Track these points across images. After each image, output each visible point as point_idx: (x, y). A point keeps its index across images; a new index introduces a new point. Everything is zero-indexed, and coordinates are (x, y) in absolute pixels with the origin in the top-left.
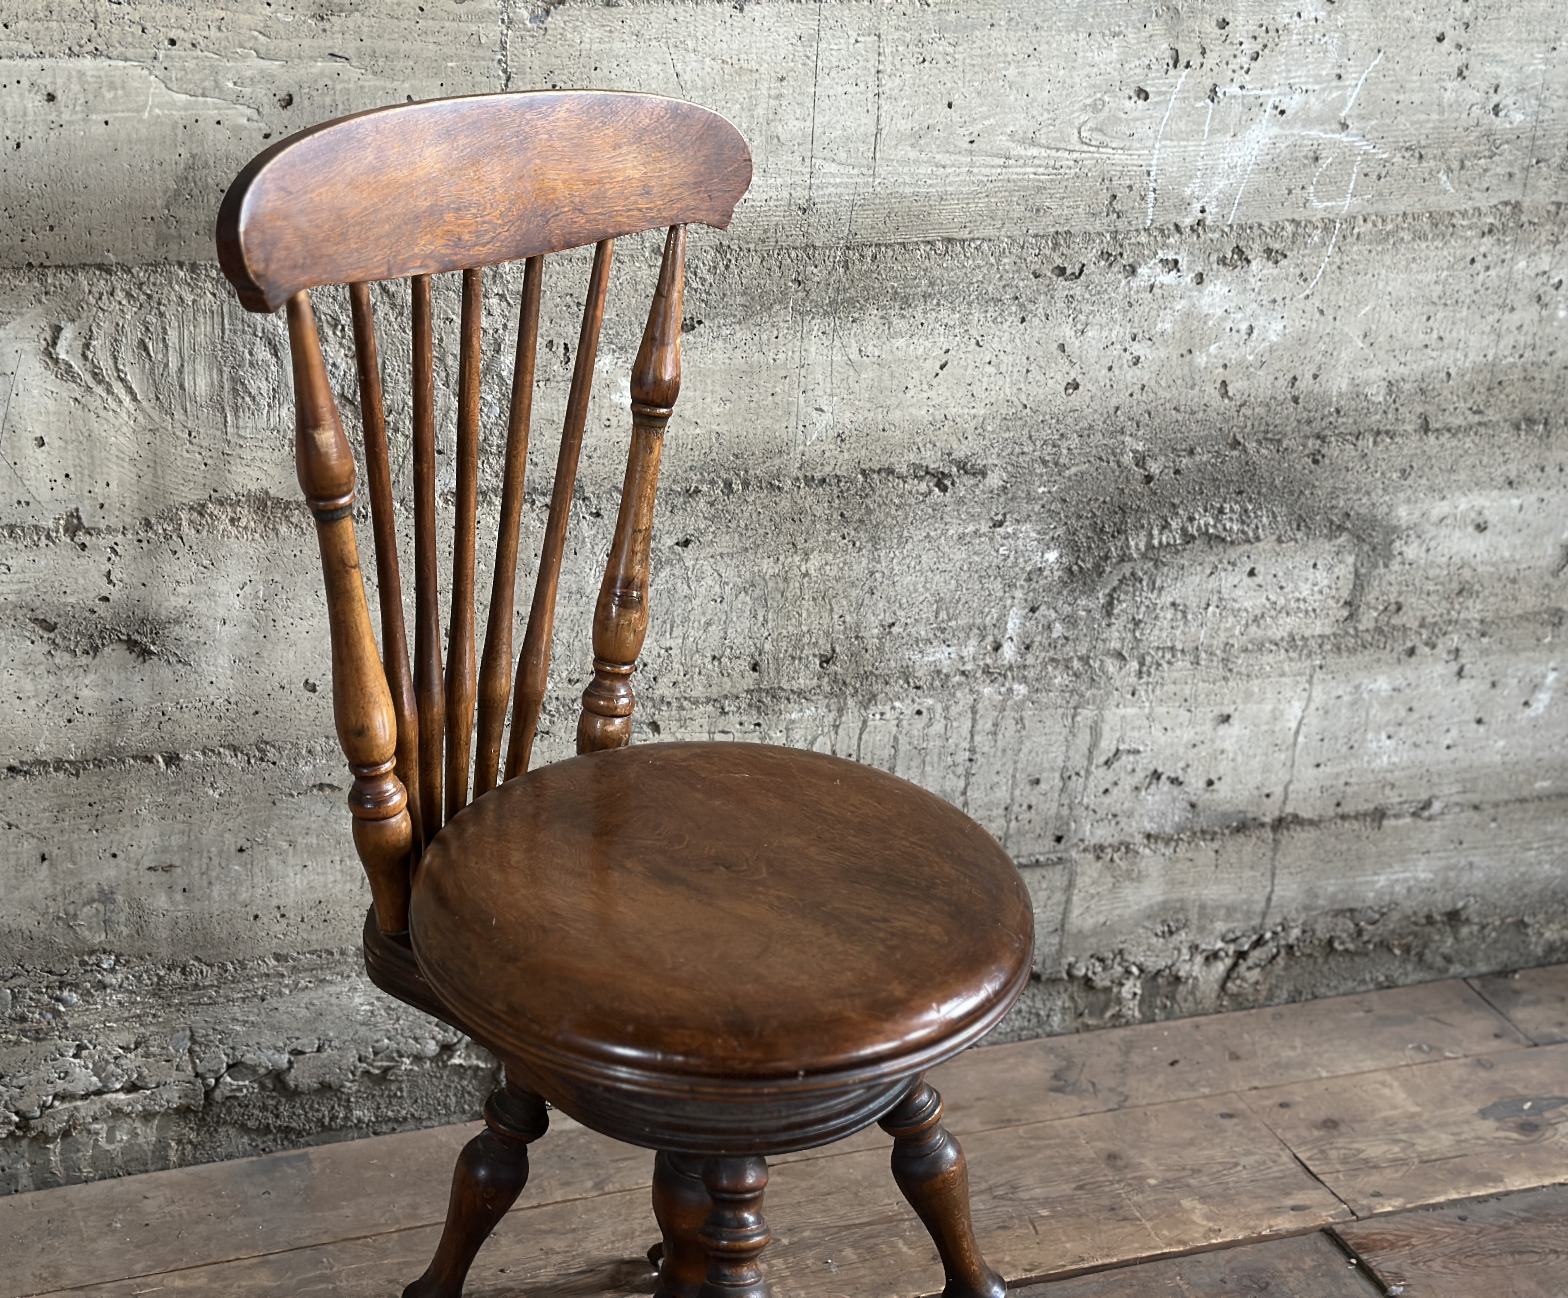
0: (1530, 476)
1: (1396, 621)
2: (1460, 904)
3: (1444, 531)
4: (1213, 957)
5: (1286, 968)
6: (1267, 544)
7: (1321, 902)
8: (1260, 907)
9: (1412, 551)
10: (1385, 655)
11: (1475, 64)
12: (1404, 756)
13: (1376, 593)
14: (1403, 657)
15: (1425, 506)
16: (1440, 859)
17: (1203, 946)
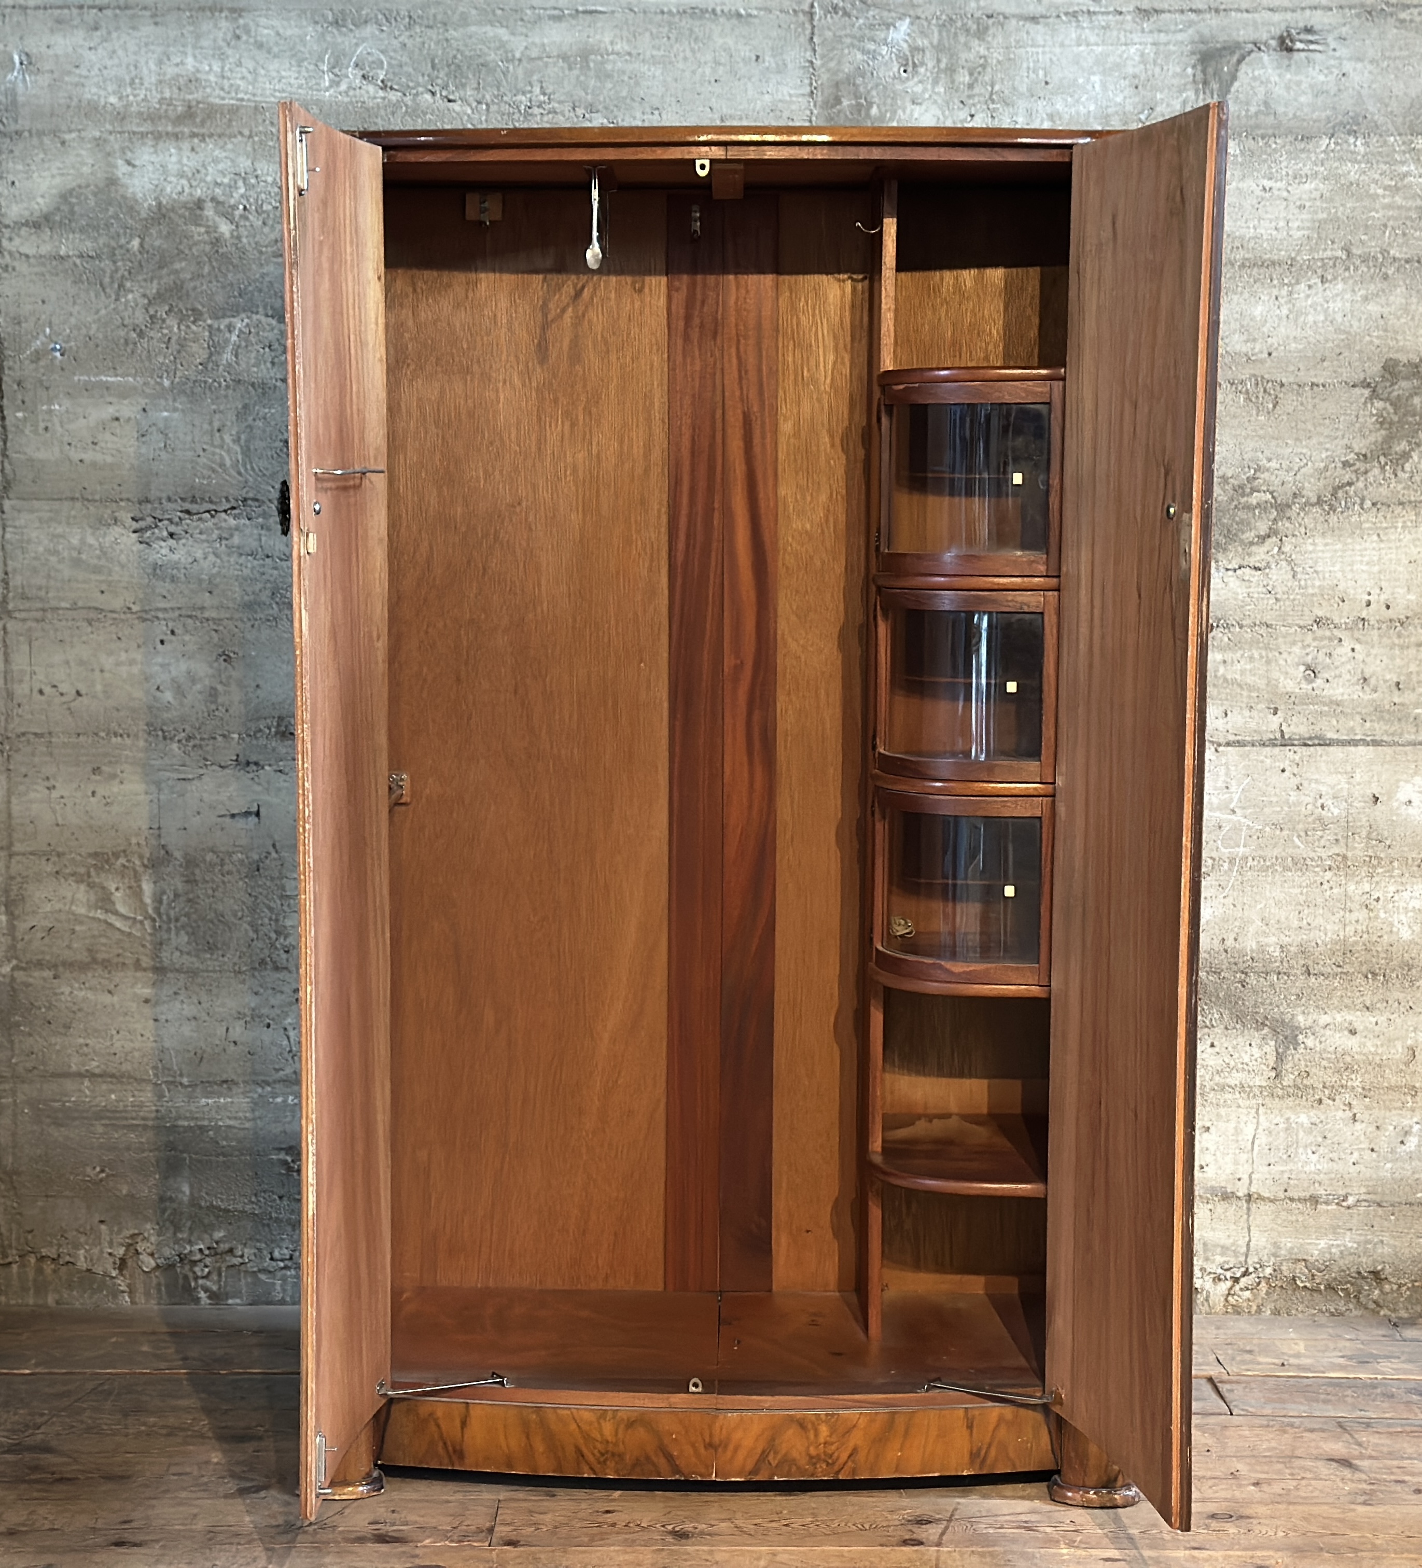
0: (1378, 1005)
1: (1305, 1082)
2: (1379, 1268)
3: (1328, 1032)
4: (1218, 1279)
5: (1267, 1293)
6: (1219, 1030)
7: (1283, 1252)
8: (1244, 1249)
9: (1310, 1042)
10: (1303, 1103)
11: (1305, 784)
12: (1325, 1166)
13: (1290, 1065)
14: (1315, 1105)
15: (1315, 1017)
16: (1360, 1235)
17: (1209, 1270)
